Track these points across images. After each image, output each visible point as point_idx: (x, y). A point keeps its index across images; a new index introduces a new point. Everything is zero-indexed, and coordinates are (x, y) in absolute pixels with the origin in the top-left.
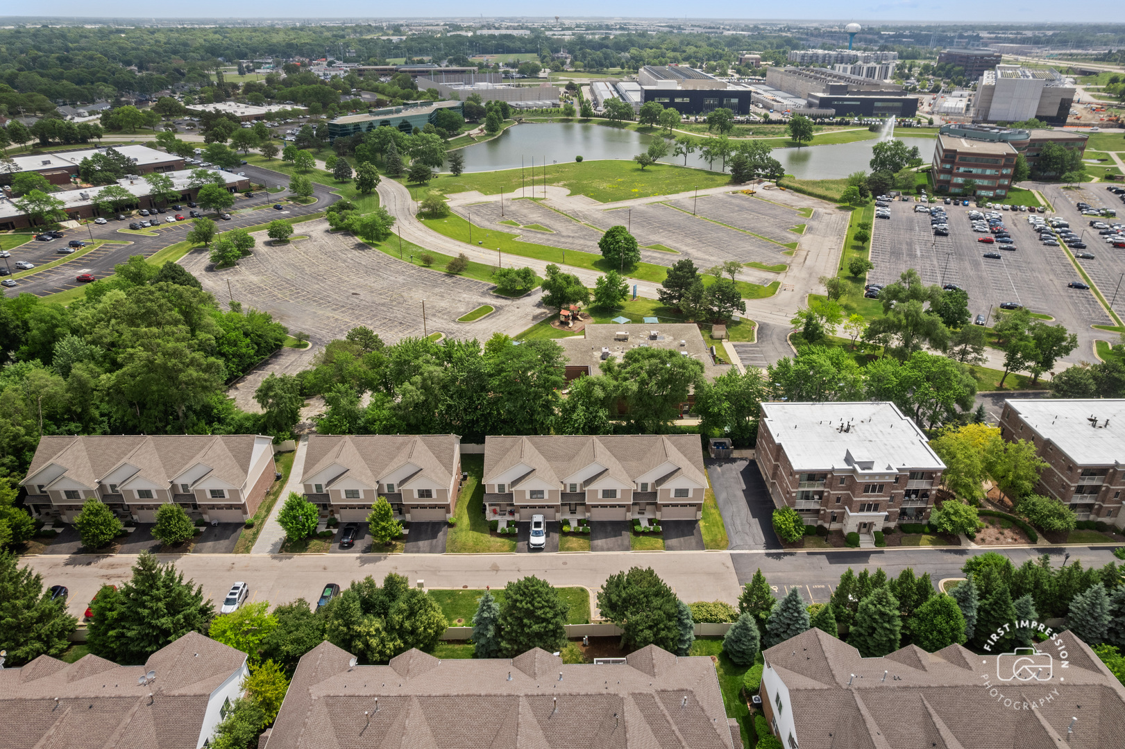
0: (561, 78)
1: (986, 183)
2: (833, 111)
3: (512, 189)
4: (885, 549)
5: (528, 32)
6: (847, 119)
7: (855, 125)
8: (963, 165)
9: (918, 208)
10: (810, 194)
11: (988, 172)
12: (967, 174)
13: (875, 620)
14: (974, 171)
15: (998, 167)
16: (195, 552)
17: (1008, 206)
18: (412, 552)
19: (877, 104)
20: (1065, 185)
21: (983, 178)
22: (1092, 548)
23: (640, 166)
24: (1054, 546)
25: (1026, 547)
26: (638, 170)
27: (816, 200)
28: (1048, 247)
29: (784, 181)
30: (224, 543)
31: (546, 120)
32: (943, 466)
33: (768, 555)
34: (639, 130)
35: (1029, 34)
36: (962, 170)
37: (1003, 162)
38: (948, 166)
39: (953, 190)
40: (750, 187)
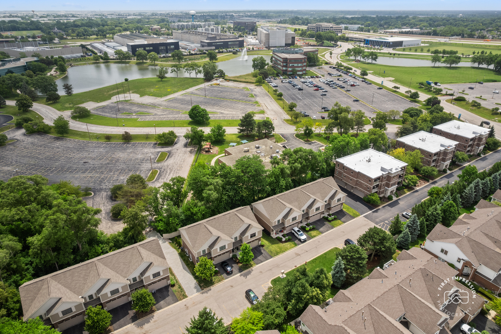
0: (68, 43)
1: (299, 69)
2: (214, 48)
3: (109, 98)
4: (400, 197)
5: (20, 19)
6: (221, 50)
7: (225, 52)
8: (291, 63)
9: (283, 81)
10: (240, 82)
11: (299, 65)
12: (293, 66)
13: (436, 217)
14: (296, 65)
15: (303, 63)
16: (158, 309)
17: (310, 77)
18: (260, 263)
19: (229, 43)
20: (318, 67)
21: (298, 67)
22: (441, 178)
23: (160, 79)
24: (433, 181)
25: (428, 184)
26: (159, 81)
27: (246, 84)
28: (334, 89)
29: (226, 78)
30: (169, 299)
31: (85, 64)
32: (407, 164)
33: (373, 212)
34: (138, 64)
35: (249, 14)
36: (291, 65)
37: (303, 61)
38: (285, 64)
39: (289, 73)
40: (214, 82)
